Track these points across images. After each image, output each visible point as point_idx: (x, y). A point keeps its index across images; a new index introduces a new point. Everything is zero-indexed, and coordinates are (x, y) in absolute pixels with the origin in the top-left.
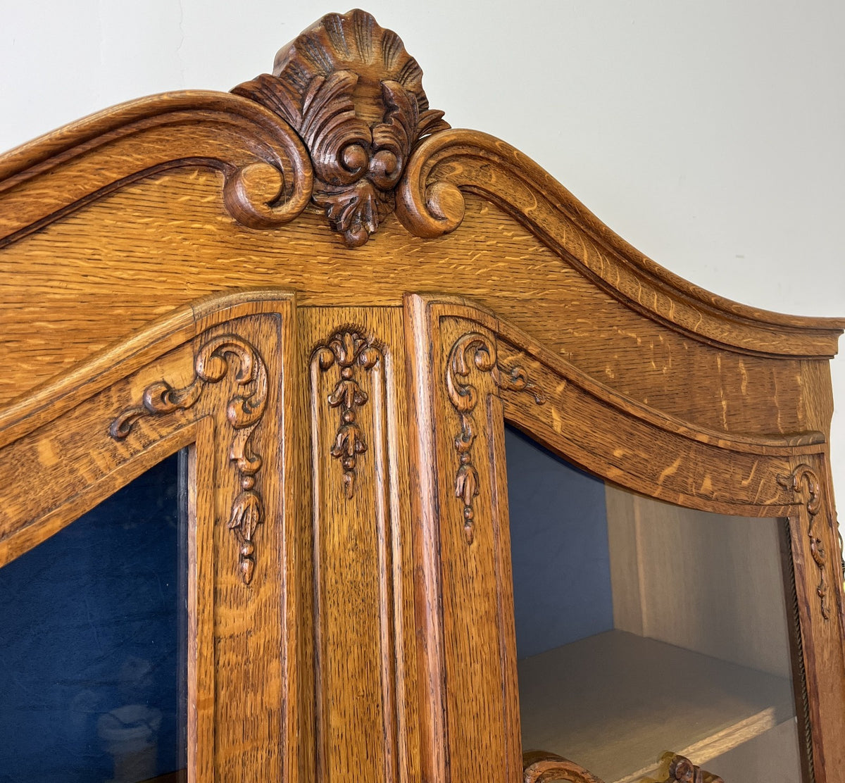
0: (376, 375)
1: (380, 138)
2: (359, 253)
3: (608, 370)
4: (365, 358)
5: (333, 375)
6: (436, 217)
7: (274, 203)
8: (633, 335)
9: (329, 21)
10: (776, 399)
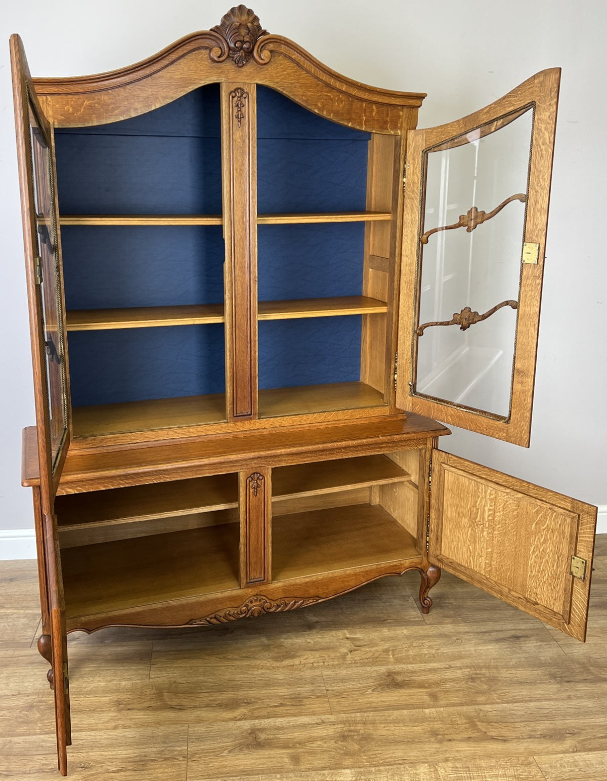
0: (247, 100)
1: (246, 39)
2: (243, 69)
3: (319, 104)
4: (244, 96)
5: (236, 99)
6: (262, 59)
7: (219, 57)
8: (330, 95)
9: (233, 10)
10: (388, 119)
